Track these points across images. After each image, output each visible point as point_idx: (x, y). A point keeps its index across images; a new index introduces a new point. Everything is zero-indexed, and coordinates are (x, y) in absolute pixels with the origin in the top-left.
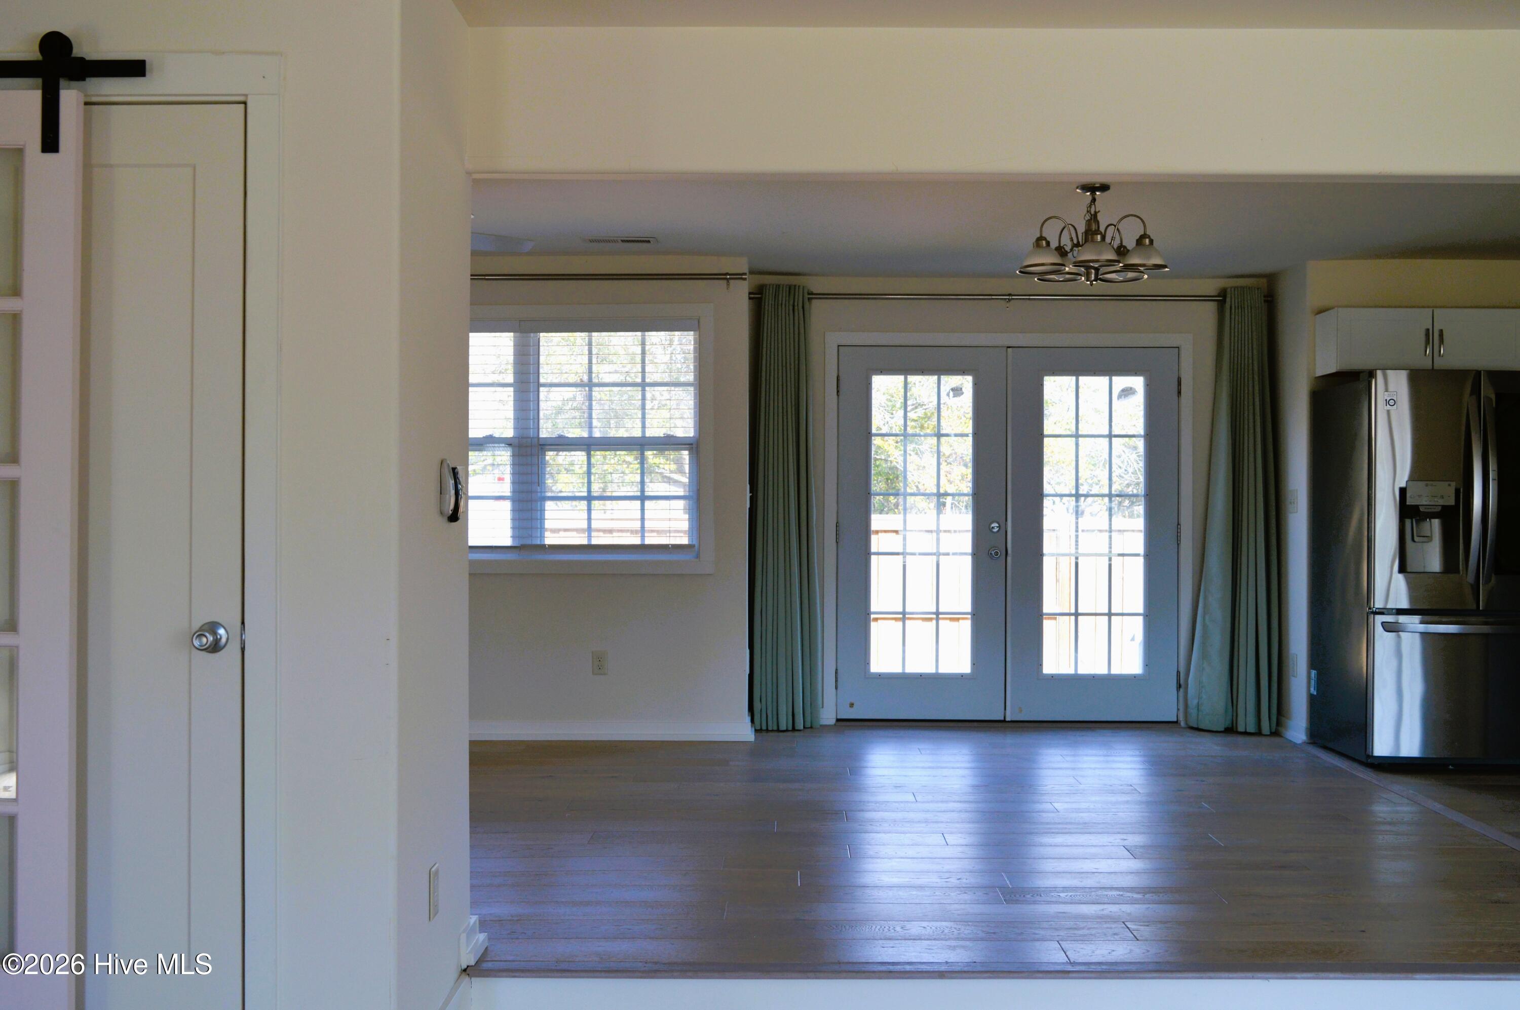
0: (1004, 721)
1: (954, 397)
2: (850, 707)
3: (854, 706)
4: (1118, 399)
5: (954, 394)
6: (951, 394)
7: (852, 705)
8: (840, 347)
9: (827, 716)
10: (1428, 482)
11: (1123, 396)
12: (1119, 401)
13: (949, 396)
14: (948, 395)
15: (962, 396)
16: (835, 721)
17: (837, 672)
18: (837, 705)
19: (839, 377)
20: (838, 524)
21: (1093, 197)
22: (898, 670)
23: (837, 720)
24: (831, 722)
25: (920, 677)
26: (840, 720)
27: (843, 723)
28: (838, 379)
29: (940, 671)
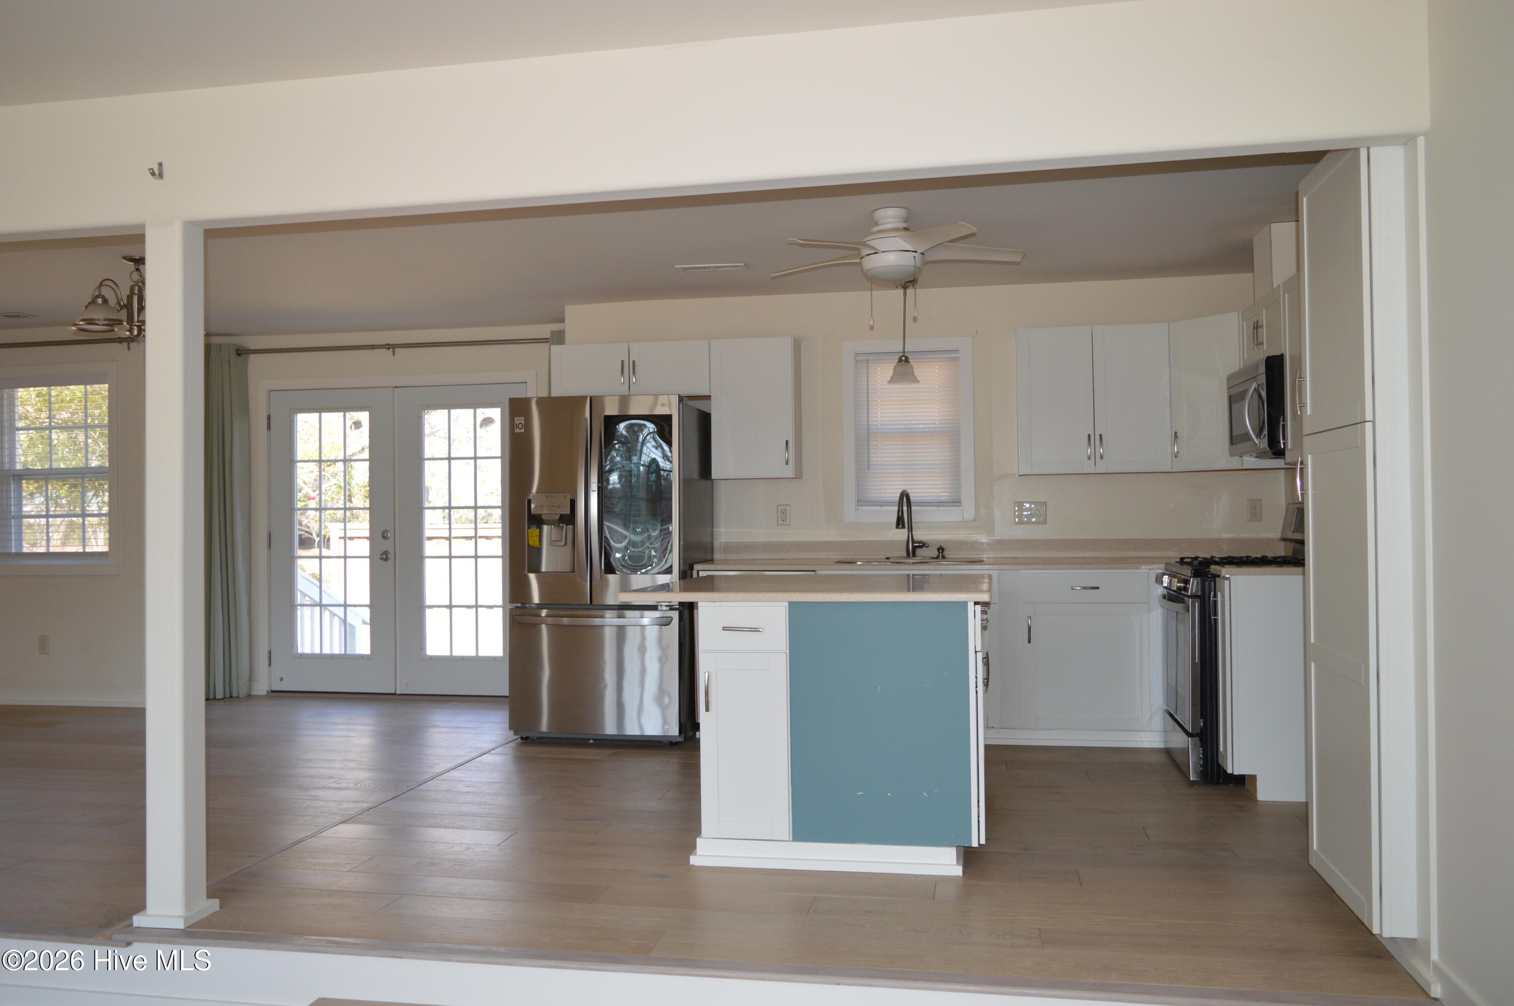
0: (395, 694)
1: (355, 429)
2: (281, 681)
3: (284, 680)
4: (480, 427)
5: (355, 427)
6: (353, 426)
7: (282, 679)
8: (271, 393)
9: (261, 688)
10: (549, 494)
11: (484, 425)
12: (481, 429)
14: (351, 428)
15: (362, 428)
16: (268, 691)
17: (270, 652)
18: (270, 679)
19: (270, 416)
20: (270, 533)
21: (137, 267)
22: (317, 651)
23: (269, 691)
24: (264, 693)
25: (332, 656)
26: (273, 691)
27: (275, 694)
28: (269, 418)
29: (348, 653)
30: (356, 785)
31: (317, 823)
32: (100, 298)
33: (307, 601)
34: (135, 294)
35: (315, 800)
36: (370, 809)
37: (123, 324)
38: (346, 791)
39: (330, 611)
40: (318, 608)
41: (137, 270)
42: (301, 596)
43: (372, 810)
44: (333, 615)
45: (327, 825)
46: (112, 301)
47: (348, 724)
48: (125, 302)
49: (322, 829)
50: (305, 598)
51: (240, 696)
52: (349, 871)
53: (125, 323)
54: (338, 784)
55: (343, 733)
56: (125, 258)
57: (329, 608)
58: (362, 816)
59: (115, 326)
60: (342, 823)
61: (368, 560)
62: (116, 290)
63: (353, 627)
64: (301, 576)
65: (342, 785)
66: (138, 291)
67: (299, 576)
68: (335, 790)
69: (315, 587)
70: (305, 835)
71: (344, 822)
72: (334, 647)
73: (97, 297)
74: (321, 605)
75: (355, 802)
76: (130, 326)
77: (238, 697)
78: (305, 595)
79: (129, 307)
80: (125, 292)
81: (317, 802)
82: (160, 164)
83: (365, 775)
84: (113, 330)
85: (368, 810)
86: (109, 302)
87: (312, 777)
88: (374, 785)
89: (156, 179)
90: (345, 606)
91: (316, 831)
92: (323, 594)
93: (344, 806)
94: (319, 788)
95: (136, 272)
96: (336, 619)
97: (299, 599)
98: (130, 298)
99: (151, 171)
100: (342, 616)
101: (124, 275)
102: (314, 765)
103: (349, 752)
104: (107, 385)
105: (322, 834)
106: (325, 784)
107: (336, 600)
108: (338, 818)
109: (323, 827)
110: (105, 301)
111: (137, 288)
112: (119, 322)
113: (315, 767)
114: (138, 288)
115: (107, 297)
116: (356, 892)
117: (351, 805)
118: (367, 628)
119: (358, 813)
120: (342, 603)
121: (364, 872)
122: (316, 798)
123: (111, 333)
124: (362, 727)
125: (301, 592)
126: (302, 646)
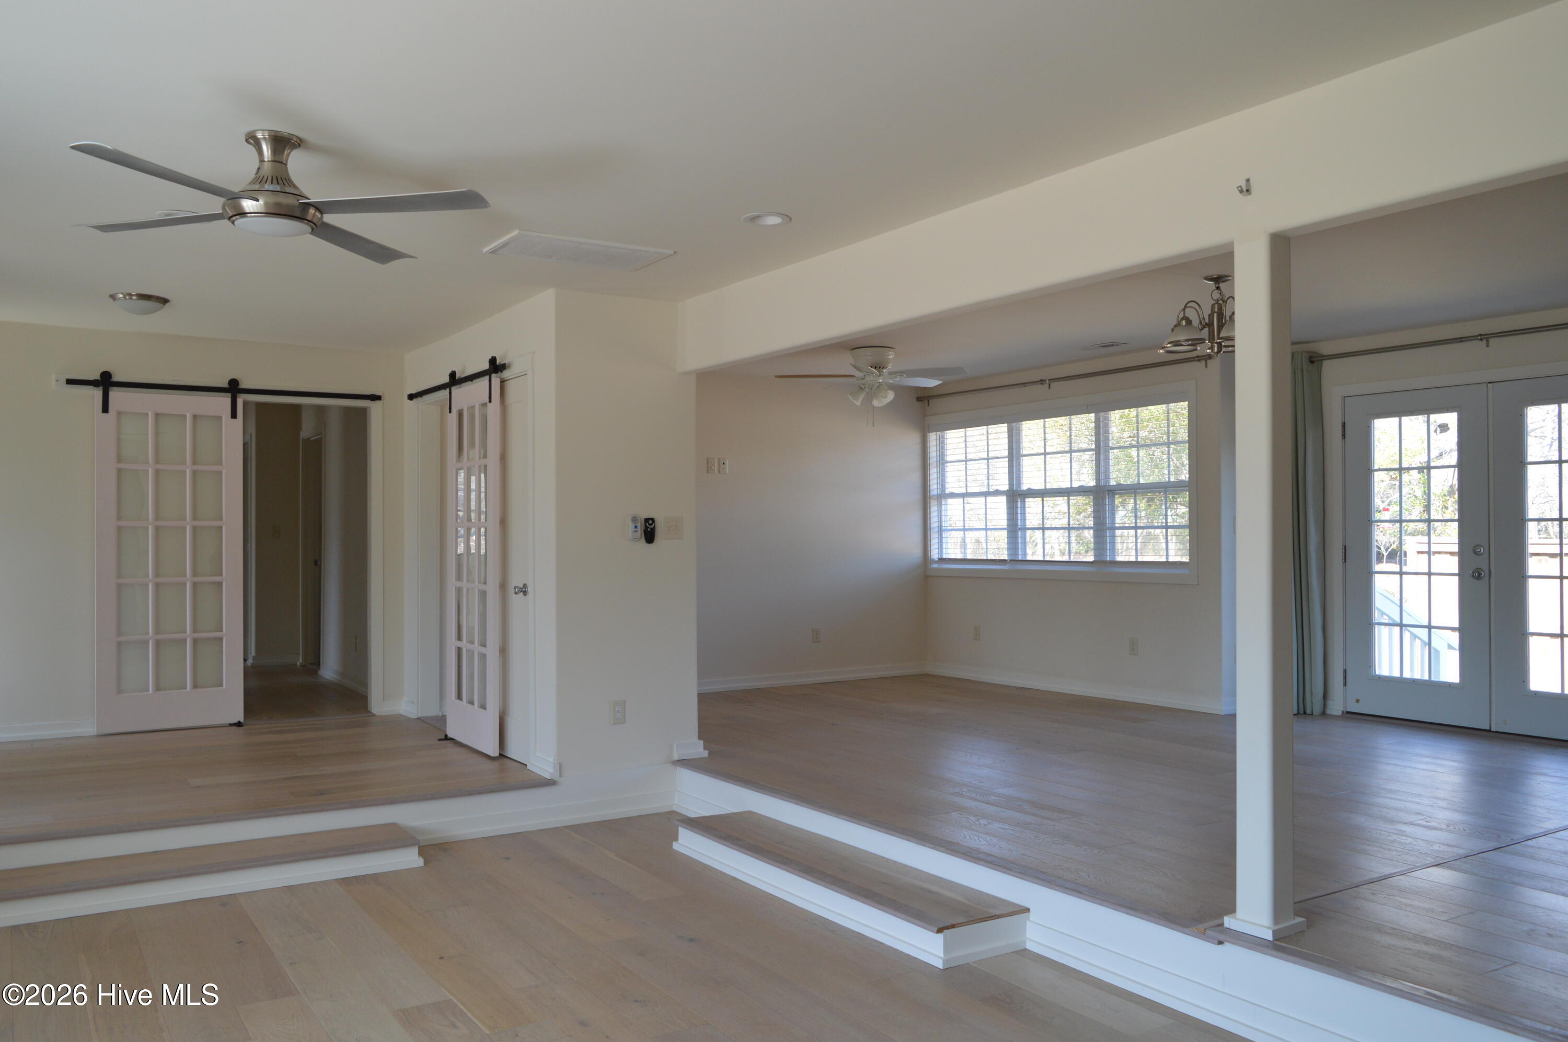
0: (1490, 731)
1: (1440, 433)
2: (1356, 702)
3: (1360, 702)
5: (1441, 430)
6: (1439, 430)
7: (1358, 701)
8: (1346, 398)
9: (1336, 707)
13: (1436, 433)
14: (1435, 431)
15: (1449, 431)
16: (1343, 712)
17: (1345, 671)
18: (1345, 699)
19: (1344, 423)
20: (1345, 547)
21: (1217, 285)
22: (1396, 674)
23: (1345, 712)
24: (1340, 713)
25: (1413, 682)
26: (1348, 713)
27: (1350, 715)
28: (1344, 425)
29: (1432, 679)
30: (1448, 827)
31: (1406, 861)
32: (1184, 320)
33: (1385, 620)
34: (1215, 312)
35: (1402, 835)
36: (1468, 856)
37: (1205, 342)
38: (1437, 831)
39: (1411, 633)
40: (1398, 629)
41: (1218, 288)
42: (1378, 615)
43: (1469, 858)
44: (1414, 637)
45: (1417, 865)
46: (1196, 322)
47: (1434, 758)
48: (1207, 321)
49: (1412, 869)
50: (1383, 617)
51: (1314, 713)
52: (1446, 921)
53: (1207, 342)
54: (1427, 822)
55: (1430, 767)
56: (1206, 278)
57: (1409, 628)
58: (1458, 863)
59: (1198, 345)
60: (1435, 866)
61: (1457, 578)
62: (1199, 312)
63: (1437, 652)
64: (1378, 592)
65: (1432, 824)
66: (1218, 309)
67: (1376, 593)
68: (1425, 829)
69: (1395, 606)
70: (1393, 872)
71: (1437, 865)
72: (1416, 671)
73: (1182, 319)
74: (1401, 625)
75: (1448, 845)
76: (1211, 343)
77: (1312, 714)
78: (1383, 613)
79: (1210, 325)
80: (1207, 311)
81: (1403, 838)
82: (1248, 180)
83: (1457, 817)
84: (1196, 350)
85: (1465, 857)
86: (1193, 322)
87: (1397, 809)
88: (1470, 830)
89: (1245, 195)
90: (1430, 627)
91: (1404, 869)
92: (1404, 613)
93: (1436, 847)
94: (1406, 823)
95: (1217, 291)
96: (1418, 641)
97: (1377, 617)
98: (1211, 316)
99: (1240, 189)
100: (1426, 639)
101: (1206, 295)
102: (1399, 797)
103: (1438, 789)
104: (1187, 403)
105: (1413, 874)
106: (1412, 820)
107: (1417, 620)
108: (1429, 860)
109: (1412, 867)
110: (1189, 322)
111: (1216, 306)
112: (1202, 341)
113: (1400, 800)
114: (1218, 306)
115: (1190, 318)
116: (1456, 946)
117: (1443, 848)
118: (1456, 654)
119: (1454, 858)
120: (1426, 624)
121: (1466, 927)
122: (1402, 833)
123: (1195, 352)
124: (1452, 763)
125: (1379, 610)
126: (1380, 668)
